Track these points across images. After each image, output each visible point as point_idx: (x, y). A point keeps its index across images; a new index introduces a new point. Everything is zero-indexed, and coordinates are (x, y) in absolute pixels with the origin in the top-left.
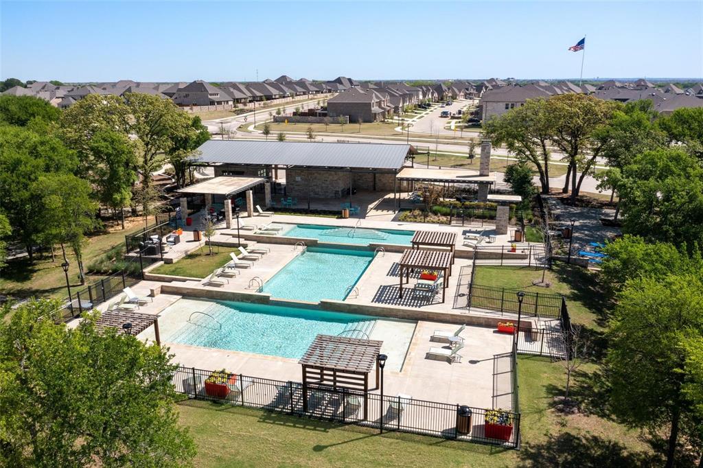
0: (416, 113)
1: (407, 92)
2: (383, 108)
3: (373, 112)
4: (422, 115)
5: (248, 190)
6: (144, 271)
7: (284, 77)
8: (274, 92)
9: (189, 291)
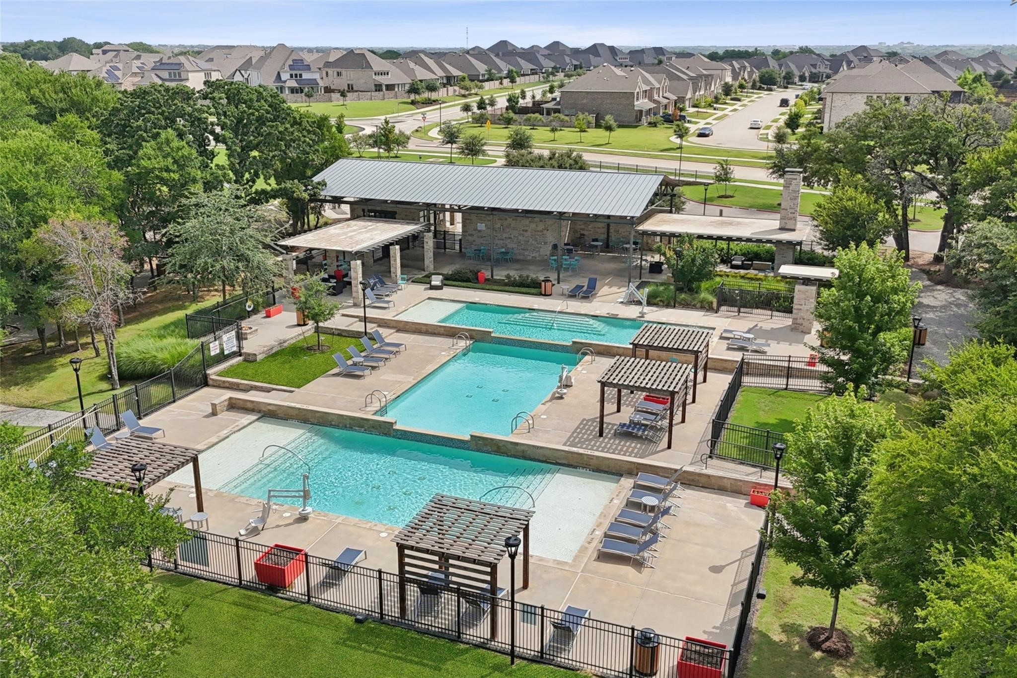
0: (715, 109)
1: (705, 72)
2: (655, 101)
3: (636, 108)
4: (726, 112)
5: (392, 244)
6: (208, 372)
7: (504, 43)
8: (482, 68)
9: (270, 408)
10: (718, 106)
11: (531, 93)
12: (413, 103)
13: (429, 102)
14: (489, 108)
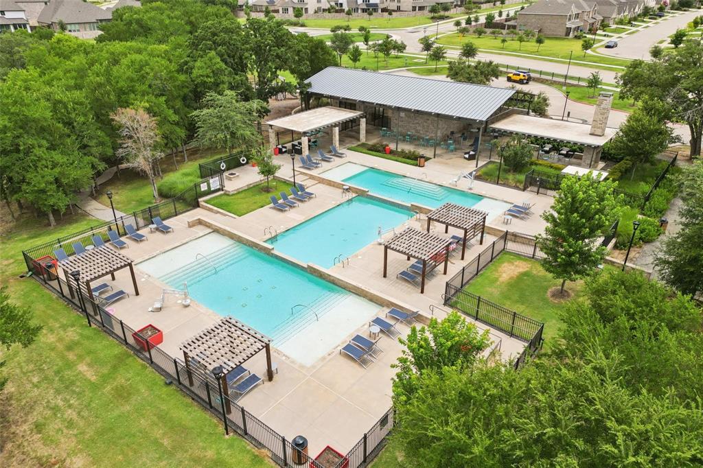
0: (632, 26)
3: (567, 26)
5: (335, 127)
6: (200, 200)
10: (636, 23)
11: (507, 13)
12: (432, 18)
13: (442, 18)
14: (473, 23)
